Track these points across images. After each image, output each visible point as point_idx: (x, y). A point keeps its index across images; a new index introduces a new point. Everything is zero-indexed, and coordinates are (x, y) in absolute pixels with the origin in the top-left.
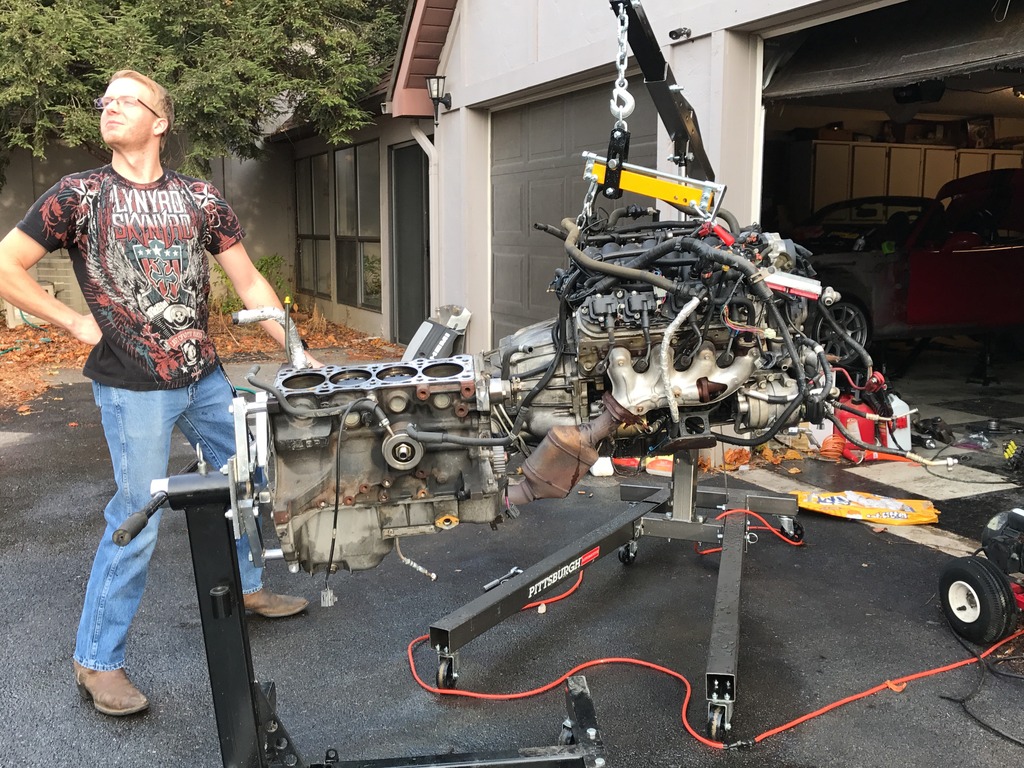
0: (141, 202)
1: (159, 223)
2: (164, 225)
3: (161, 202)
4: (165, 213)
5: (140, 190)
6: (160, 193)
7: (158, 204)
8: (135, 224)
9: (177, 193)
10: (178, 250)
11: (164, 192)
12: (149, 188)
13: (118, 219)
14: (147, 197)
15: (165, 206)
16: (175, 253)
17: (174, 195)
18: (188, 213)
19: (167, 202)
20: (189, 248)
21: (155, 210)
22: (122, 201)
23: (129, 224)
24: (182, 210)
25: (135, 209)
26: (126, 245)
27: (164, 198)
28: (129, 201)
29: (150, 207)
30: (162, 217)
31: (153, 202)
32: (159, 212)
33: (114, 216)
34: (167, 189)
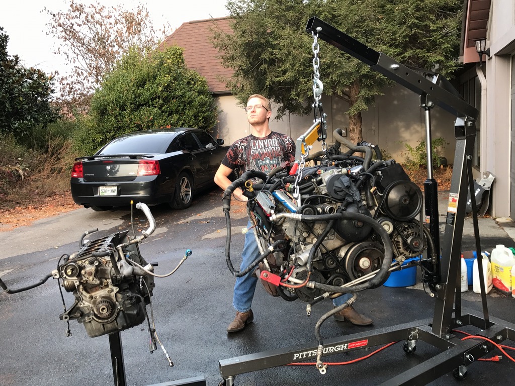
0: (261, 144)
1: (268, 151)
2: (269, 151)
3: (269, 143)
4: (270, 147)
5: (261, 140)
6: (269, 140)
7: (268, 144)
8: (259, 152)
9: (276, 139)
10: (275, 160)
11: (270, 140)
12: (264, 139)
13: (253, 152)
14: (264, 142)
15: (270, 144)
16: (275, 162)
17: (274, 140)
18: (279, 146)
19: (271, 143)
20: (280, 159)
21: (266, 147)
22: (255, 145)
23: (257, 153)
24: (277, 145)
25: (259, 147)
26: (256, 161)
27: (270, 141)
28: (257, 144)
29: (265, 146)
30: (269, 148)
31: (266, 143)
32: (268, 147)
33: (252, 151)
34: (271, 138)
